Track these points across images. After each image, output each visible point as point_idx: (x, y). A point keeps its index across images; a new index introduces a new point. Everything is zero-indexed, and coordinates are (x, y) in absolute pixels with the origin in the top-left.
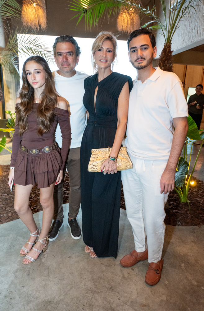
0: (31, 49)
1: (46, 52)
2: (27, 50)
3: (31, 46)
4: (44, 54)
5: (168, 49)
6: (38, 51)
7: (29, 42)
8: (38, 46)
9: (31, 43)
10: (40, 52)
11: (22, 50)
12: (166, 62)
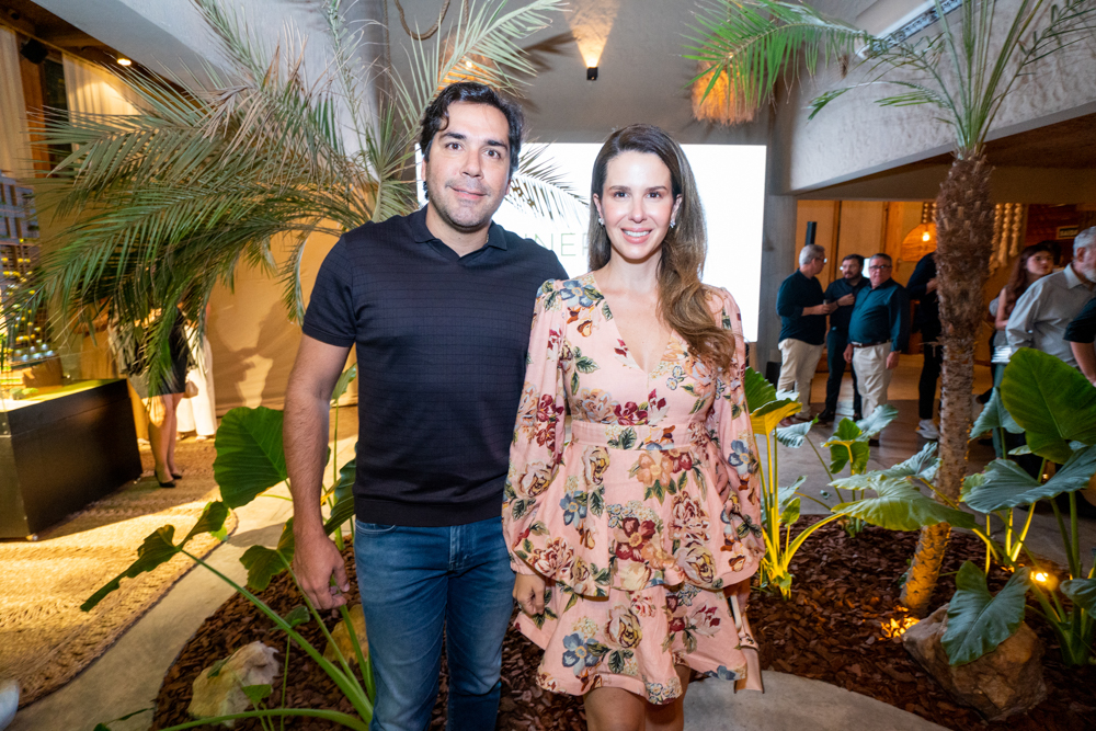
1: (555, 189)
5: (978, 163)
8: (534, 174)
10: (541, 190)
12: (978, 203)
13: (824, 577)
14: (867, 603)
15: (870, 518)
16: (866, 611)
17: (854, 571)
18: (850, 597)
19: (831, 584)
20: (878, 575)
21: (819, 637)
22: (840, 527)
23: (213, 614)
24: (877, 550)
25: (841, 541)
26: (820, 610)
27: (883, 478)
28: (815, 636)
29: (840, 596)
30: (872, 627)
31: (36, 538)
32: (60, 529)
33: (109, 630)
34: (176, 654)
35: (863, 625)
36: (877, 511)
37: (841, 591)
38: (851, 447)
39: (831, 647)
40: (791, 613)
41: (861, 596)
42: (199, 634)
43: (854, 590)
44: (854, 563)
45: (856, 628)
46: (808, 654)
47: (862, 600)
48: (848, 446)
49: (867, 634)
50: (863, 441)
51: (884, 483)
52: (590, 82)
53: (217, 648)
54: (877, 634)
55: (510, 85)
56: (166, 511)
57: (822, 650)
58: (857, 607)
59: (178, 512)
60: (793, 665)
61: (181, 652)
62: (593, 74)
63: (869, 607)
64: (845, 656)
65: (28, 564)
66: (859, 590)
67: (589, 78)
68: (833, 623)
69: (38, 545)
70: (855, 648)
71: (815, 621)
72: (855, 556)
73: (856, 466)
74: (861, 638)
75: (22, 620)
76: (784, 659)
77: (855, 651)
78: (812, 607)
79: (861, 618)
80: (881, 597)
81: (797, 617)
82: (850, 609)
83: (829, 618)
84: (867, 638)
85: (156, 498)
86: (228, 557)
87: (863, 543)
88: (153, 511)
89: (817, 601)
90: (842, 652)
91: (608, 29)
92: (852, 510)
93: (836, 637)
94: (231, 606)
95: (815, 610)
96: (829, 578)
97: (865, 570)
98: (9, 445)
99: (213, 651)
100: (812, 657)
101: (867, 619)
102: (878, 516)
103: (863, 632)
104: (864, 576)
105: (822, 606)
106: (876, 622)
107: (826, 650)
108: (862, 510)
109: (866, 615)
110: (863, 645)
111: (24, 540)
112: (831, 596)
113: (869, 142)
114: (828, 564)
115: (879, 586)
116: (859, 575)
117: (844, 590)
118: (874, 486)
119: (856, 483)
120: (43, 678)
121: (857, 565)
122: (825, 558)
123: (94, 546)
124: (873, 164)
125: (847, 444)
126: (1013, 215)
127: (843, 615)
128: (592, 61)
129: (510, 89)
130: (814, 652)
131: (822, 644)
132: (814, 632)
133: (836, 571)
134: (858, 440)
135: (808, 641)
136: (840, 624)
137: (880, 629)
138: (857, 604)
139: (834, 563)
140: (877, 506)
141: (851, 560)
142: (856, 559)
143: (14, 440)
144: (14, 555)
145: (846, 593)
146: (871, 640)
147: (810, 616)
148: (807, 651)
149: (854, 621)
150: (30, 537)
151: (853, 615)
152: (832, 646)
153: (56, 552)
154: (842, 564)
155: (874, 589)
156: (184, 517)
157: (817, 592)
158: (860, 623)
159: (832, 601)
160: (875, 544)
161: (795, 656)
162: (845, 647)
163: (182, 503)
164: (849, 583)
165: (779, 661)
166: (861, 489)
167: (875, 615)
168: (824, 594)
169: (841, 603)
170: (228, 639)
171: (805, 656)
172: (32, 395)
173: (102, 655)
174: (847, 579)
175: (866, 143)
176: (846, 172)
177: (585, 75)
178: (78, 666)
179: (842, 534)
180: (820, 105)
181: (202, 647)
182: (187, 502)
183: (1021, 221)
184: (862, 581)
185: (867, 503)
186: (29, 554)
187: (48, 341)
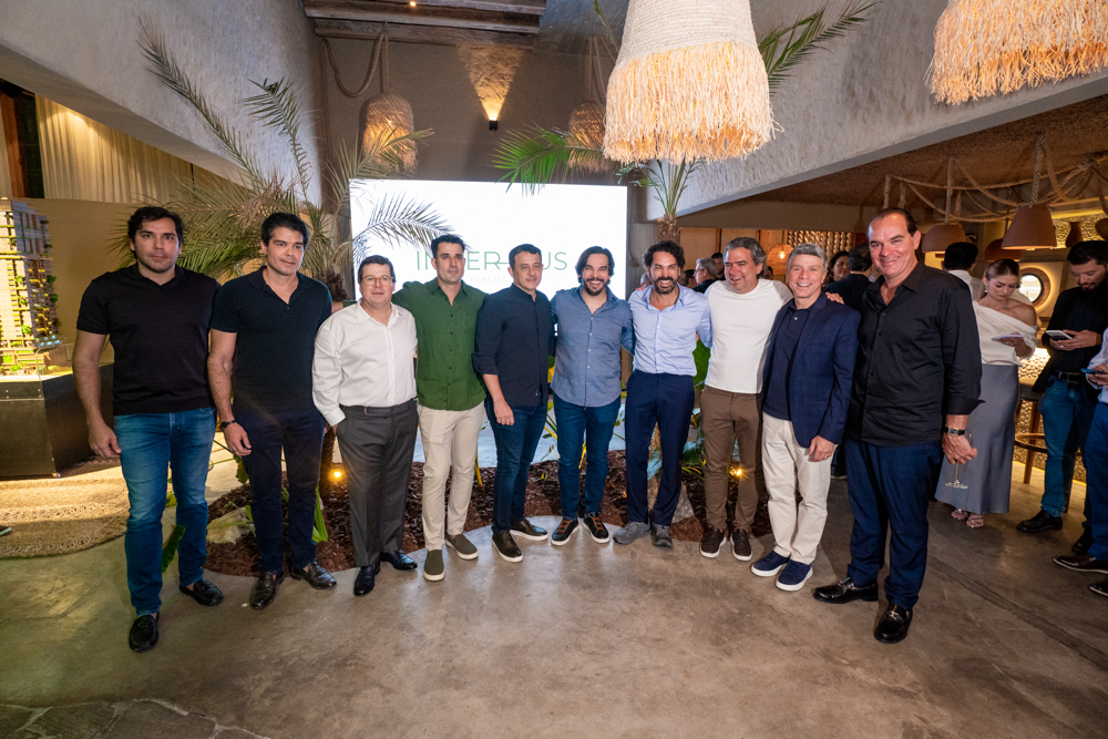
0: (410, 226)
2: (402, 229)
3: (411, 222)
7: (407, 214)
8: (423, 221)
9: (410, 217)
11: (393, 229)
31: (59, 476)
32: (73, 471)
52: (492, 132)
62: (493, 125)
65: (61, 489)
67: (491, 128)
69: (63, 479)
91: (506, 91)
98: (43, 405)
111: (50, 476)
123: (108, 478)
126: (846, 239)
128: (493, 115)
143: (46, 402)
144: (47, 484)
150: (55, 475)
153: (79, 483)
172: (55, 371)
177: (488, 126)
183: (851, 244)
186: (58, 484)
187: (56, 333)
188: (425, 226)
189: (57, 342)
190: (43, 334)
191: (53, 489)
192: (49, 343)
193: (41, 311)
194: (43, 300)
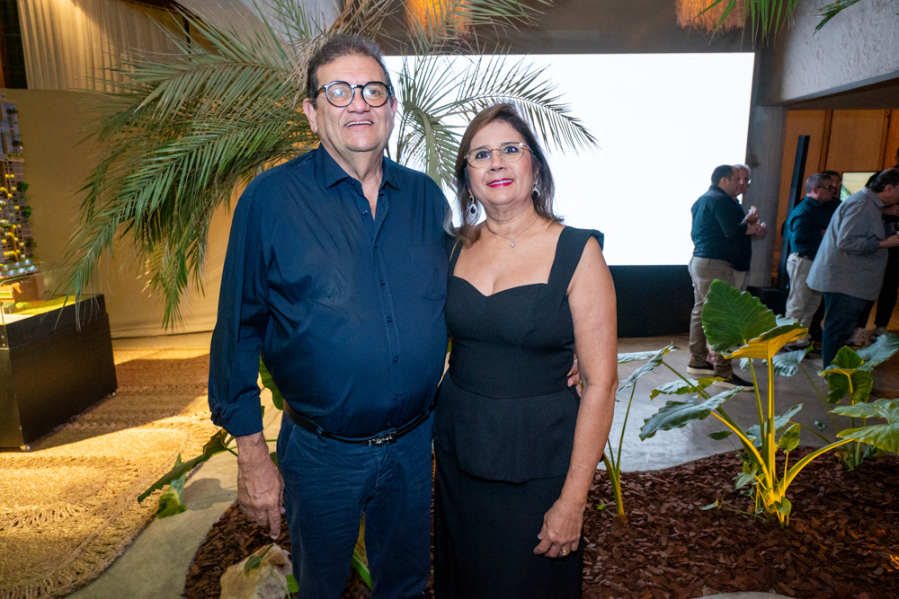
1: (551, 112)
4: (546, 115)
6: (530, 111)
7: (508, 88)
8: (530, 97)
9: (512, 91)
10: (537, 113)
13: (823, 508)
14: (872, 536)
15: (880, 443)
16: (872, 543)
17: (855, 503)
18: (852, 528)
19: (831, 515)
20: (883, 508)
21: (821, 564)
22: (836, 459)
23: (218, 520)
24: (879, 485)
25: (839, 474)
26: (820, 538)
27: (892, 406)
28: (817, 563)
29: (841, 526)
30: (880, 558)
31: (28, 448)
32: (48, 441)
33: (125, 532)
34: (192, 555)
35: (869, 555)
36: (888, 437)
37: (843, 521)
38: (851, 376)
39: (834, 575)
40: (790, 540)
41: (866, 527)
42: (210, 538)
43: (857, 522)
44: (856, 496)
45: (862, 559)
46: (811, 580)
47: (867, 533)
48: (849, 376)
49: (874, 565)
50: (866, 370)
51: (894, 411)
53: (231, 550)
54: (885, 565)
55: (524, 14)
56: (149, 425)
57: (827, 577)
58: (860, 538)
59: (161, 426)
60: (795, 589)
61: (197, 553)
63: (876, 540)
64: (851, 584)
65: (28, 472)
66: (862, 522)
68: (835, 552)
69: (32, 455)
70: (861, 577)
71: (817, 549)
72: (856, 488)
73: (857, 396)
74: (867, 568)
75: (38, 522)
76: (785, 583)
77: (862, 580)
78: (812, 535)
79: (868, 549)
80: (888, 530)
81: (797, 544)
82: (853, 540)
83: (831, 547)
84: (875, 568)
85: (135, 412)
86: (220, 469)
87: (862, 476)
88: (136, 425)
89: (817, 530)
90: (847, 580)
92: (860, 436)
93: (840, 565)
94: (235, 513)
95: (816, 538)
96: (828, 509)
97: (867, 503)
98: (7, 357)
99: (227, 553)
100: (815, 583)
101: (872, 550)
102: (890, 443)
103: (871, 562)
104: (867, 509)
105: (821, 534)
106: (883, 554)
107: (830, 577)
108: (871, 435)
109: (871, 546)
110: (870, 575)
111: (18, 450)
112: (832, 526)
113: (879, 47)
114: (827, 496)
115: (885, 519)
116: (861, 507)
117: (846, 521)
118: (883, 415)
119: (862, 411)
120: (74, 572)
121: (858, 498)
122: (822, 489)
123: (88, 455)
124: (883, 72)
125: (847, 373)
127: (847, 545)
129: (524, 18)
130: (817, 579)
131: (826, 571)
132: (816, 559)
133: (835, 503)
134: (860, 369)
135: (810, 568)
136: (843, 554)
137: (888, 561)
138: (861, 536)
139: (833, 494)
140: (887, 432)
141: (852, 493)
142: (856, 491)
143: (11, 353)
144: (11, 463)
145: (848, 523)
146: (879, 571)
147: (810, 543)
148: (810, 576)
149: (859, 551)
150: (23, 447)
151: (858, 546)
152: (837, 574)
153: (51, 462)
154: (842, 496)
155: (880, 522)
156: (168, 430)
157: (816, 522)
158: (865, 554)
159: (833, 531)
160: (878, 478)
161: (797, 581)
162: (851, 576)
163: (163, 418)
164: (850, 515)
165: (781, 584)
166: (868, 417)
167: (882, 548)
168: (824, 523)
169: (843, 533)
170: (242, 542)
171: (807, 581)
172: (24, 308)
173: (123, 553)
174: (847, 510)
175: (875, 49)
176: (849, 81)
178: (103, 564)
179: (839, 466)
180: (831, 15)
181: (217, 549)
182: (167, 416)
184: (865, 514)
185: (877, 429)
186: (25, 463)
187: (30, 256)
188: (533, 104)
189: (32, 268)
190: (13, 259)
191: (17, 473)
192: (21, 271)
193: (8, 228)
194: (12, 215)
